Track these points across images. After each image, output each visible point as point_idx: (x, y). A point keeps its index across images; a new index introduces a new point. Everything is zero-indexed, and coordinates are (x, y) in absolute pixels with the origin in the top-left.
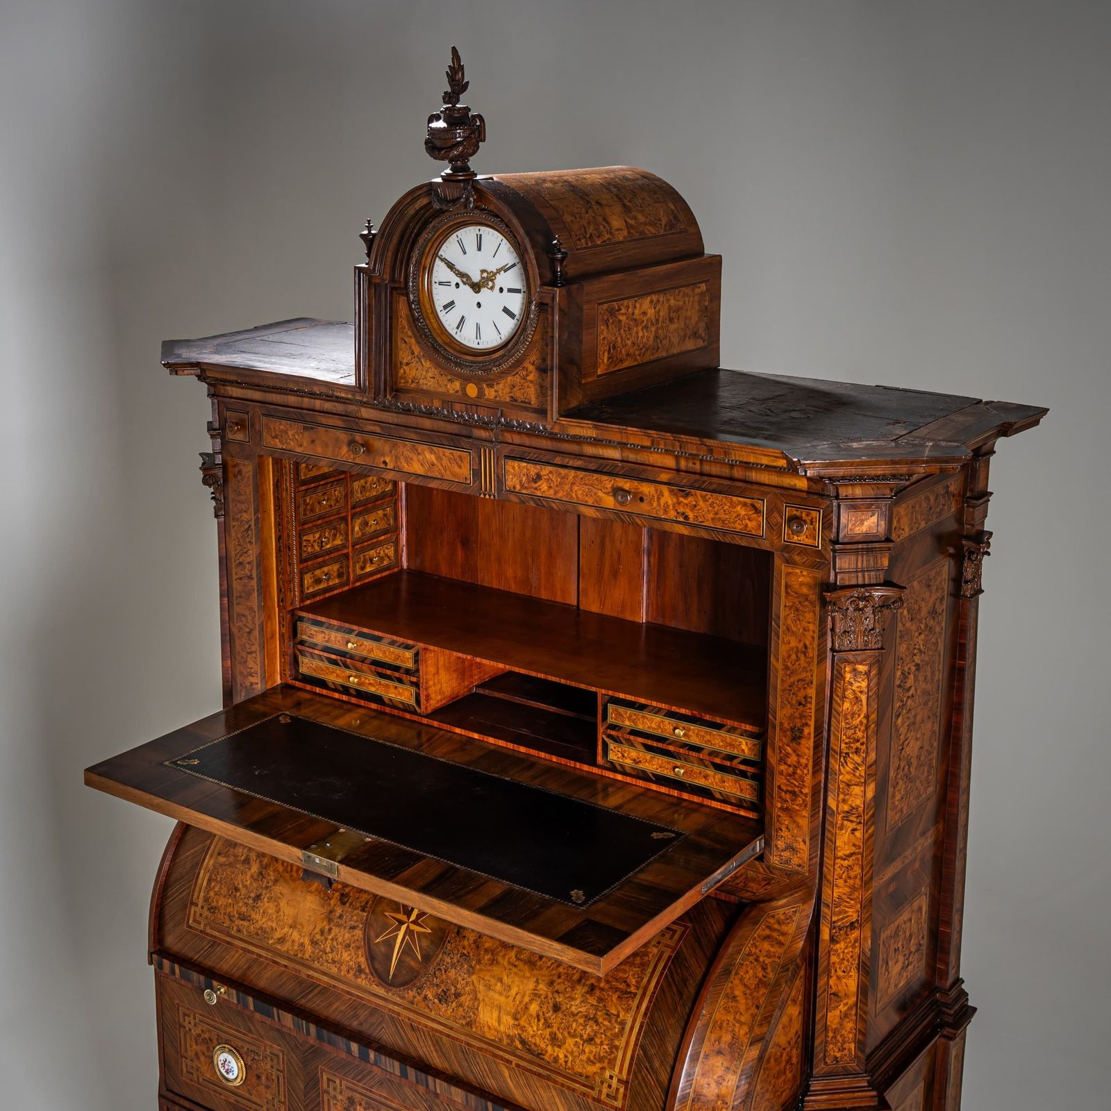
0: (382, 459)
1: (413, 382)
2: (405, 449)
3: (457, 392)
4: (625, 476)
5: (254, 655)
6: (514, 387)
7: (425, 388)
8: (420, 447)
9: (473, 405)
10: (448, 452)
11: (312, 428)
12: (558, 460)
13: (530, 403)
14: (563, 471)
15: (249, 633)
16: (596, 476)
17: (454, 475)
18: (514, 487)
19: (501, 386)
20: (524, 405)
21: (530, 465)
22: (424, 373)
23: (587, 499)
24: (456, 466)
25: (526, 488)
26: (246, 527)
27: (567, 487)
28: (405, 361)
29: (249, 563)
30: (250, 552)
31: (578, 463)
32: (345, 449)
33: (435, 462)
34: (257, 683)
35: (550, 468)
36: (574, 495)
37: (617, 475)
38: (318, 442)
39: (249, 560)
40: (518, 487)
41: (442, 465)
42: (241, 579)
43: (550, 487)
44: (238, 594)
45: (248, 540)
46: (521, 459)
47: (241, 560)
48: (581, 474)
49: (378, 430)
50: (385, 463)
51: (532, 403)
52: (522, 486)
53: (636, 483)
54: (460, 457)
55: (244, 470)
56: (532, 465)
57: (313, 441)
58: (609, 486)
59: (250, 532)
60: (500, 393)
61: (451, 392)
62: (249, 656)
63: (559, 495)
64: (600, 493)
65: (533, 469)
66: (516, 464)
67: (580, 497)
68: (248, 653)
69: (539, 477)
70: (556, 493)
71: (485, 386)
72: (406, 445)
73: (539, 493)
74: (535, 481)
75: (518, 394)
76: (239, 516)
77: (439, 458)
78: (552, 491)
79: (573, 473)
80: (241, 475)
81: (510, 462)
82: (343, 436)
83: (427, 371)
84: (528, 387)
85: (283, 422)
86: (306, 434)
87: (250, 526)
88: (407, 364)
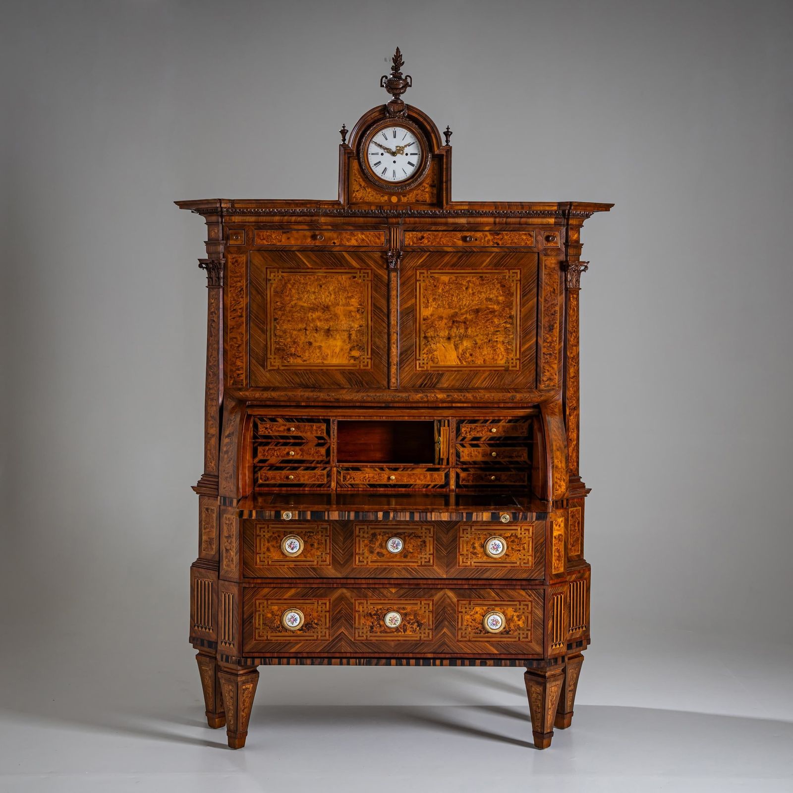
0: (333, 241)
1: (360, 199)
2: (346, 235)
3: (386, 201)
4: (468, 231)
5: (241, 358)
6: (417, 195)
7: (367, 201)
8: (356, 233)
9: (395, 206)
10: (372, 233)
11: (288, 232)
12: (433, 228)
13: (426, 201)
14: (436, 233)
15: (238, 347)
16: (453, 232)
17: (376, 243)
18: (409, 244)
19: (411, 196)
20: (423, 203)
21: (418, 233)
22: (367, 194)
23: (449, 243)
24: (377, 239)
25: (416, 244)
26: (239, 289)
27: (438, 240)
28: (356, 190)
29: (240, 309)
30: (242, 303)
31: (444, 228)
32: (309, 240)
33: (364, 238)
34: (242, 374)
35: (429, 232)
36: (442, 243)
37: (464, 231)
38: (291, 239)
39: (240, 307)
40: (411, 244)
41: (369, 239)
42: (234, 318)
43: (429, 241)
44: (231, 327)
45: (240, 296)
46: (413, 231)
47: (234, 308)
48: (446, 233)
49: (330, 227)
50: (334, 243)
51: (427, 201)
52: (414, 243)
53: (473, 233)
54: (379, 234)
55: (239, 260)
56: (419, 233)
57: (288, 238)
58: (460, 236)
59: (242, 292)
60: (410, 199)
61: (383, 201)
62: (238, 359)
63: (434, 244)
64: (455, 240)
65: (419, 235)
66: (410, 233)
67: (444, 243)
68: (237, 358)
69: (423, 237)
70: (432, 243)
71: (401, 196)
72: (347, 233)
73: (422, 245)
74: (421, 240)
75: (420, 199)
76: (235, 284)
77: (367, 237)
78: (430, 243)
79: (441, 233)
80: (237, 262)
81: (407, 233)
82: (308, 233)
83: (369, 193)
84: (425, 194)
85: (269, 231)
86: (284, 235)
87: (242, 289)
88: (357, 191)
